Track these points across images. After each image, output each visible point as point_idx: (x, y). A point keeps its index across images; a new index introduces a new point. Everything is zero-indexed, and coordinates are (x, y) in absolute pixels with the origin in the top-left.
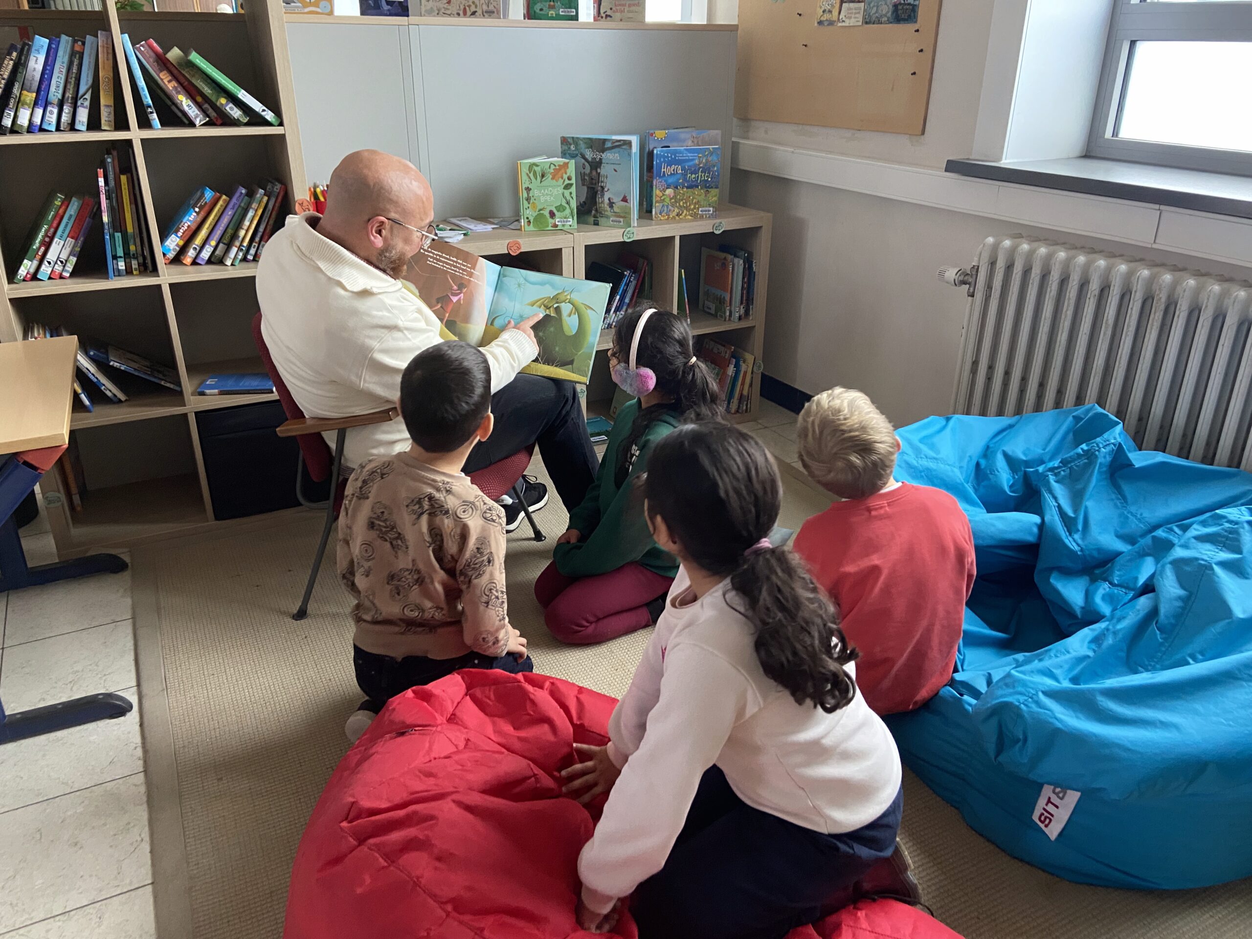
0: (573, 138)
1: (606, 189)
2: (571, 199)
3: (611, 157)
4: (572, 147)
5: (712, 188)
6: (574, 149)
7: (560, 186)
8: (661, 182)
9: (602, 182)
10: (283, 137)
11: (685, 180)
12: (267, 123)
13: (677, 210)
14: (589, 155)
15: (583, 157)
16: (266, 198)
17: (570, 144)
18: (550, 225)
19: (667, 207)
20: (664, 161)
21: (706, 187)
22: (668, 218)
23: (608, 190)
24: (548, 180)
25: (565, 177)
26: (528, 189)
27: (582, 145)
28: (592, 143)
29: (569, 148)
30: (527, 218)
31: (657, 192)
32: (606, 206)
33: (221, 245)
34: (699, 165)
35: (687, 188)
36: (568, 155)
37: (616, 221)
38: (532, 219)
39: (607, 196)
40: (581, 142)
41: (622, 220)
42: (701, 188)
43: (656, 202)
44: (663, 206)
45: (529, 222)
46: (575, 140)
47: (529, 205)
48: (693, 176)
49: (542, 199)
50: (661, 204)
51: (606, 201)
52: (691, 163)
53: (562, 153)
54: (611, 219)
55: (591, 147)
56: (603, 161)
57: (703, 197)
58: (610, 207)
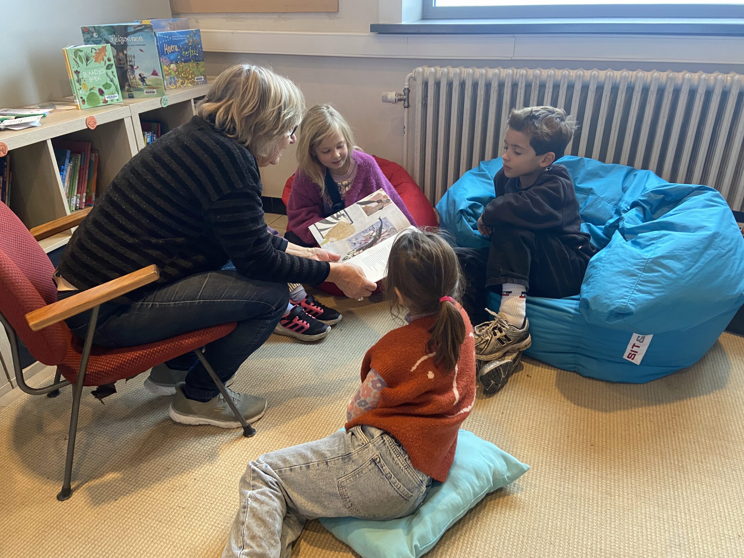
0: (94, 27)
1: (135, 67)
2: (114, 77)
3: (135, 40)
4: (95, 35)
5: (200, 61)
7: (103, 67)
8: (166, 59)
11: (182, 56)
13: (181, 81)
14: (113, 39)
15: (108, 42)
17: (93, 33)
18: (101, 101)
19: (174, 78)
20: (165, 42)
21: (197, 61)
22: (176, 87)
23: (138, 67)
24: (92, 63)
25: (106, 58)
26: (77, 72)
27: (105, 33)
28: (113, 30)
29: (92, 36)
30: (82, 98)
31: (164, 67)
34: (188, 44)
35: (184, 62)
36: (91, 42)
37: (151, 92)
38: (85, 98)
40: (103, 30)
42: (193, 62)
43: (166, 75)
44: (171, 78)
45: (84, 101)
47: (81, 86)
48: (187, 53)
49: (91, 80)
50: (169, 77)
52: (183, 43)
53: (84, 41)
54: (145, 91)
55: (114, 33)
56: (128, 44)
57: (196, 68)
58: (142, 81)
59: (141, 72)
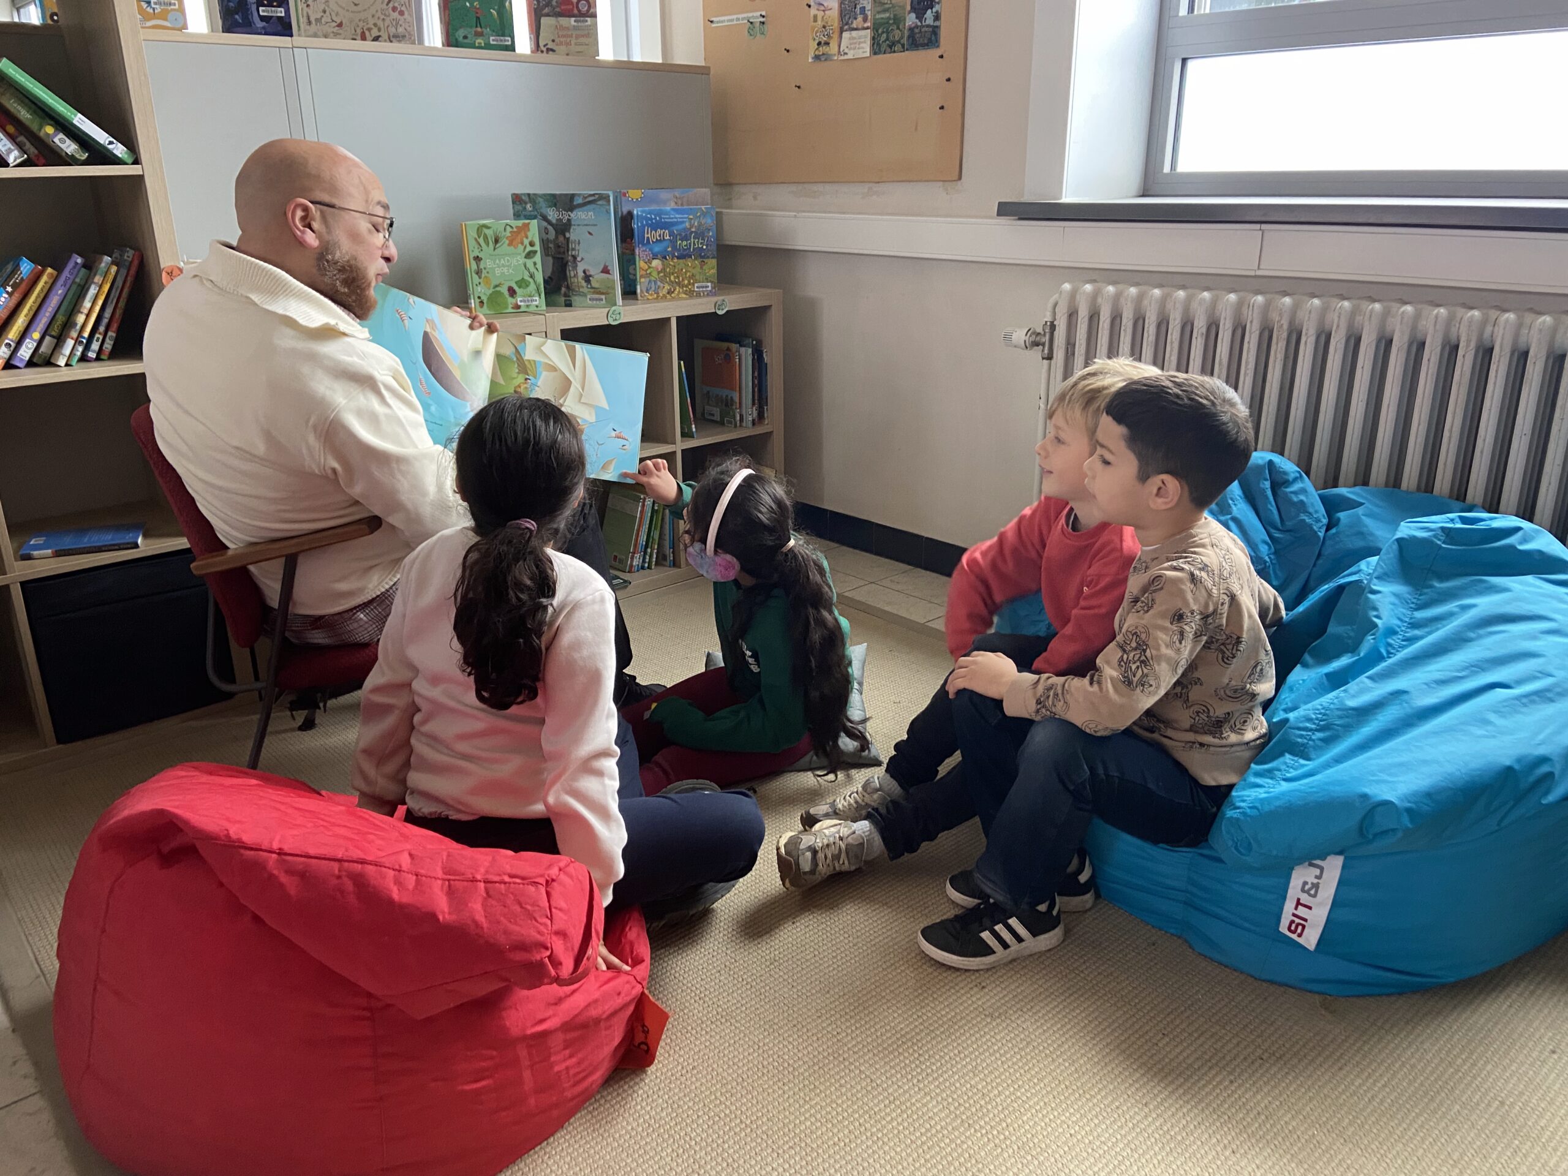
0: (529, 195)
1: (579, 259)
2: (536, 272)
3: (584, 217)
4: (529, 207)
5: (708, 257)
7: (520, 254)
8: (645, 251)
9: (573, 249)
10: (140, 178)
11: (674, 248)
12: (115, 161)
13: (667, 287)
14: (553, 215)
15: (545, 218)
16: (114, 269)
17: (526, 203)
18: (511, 306)
19: (655, 282)
20: (647, 224)
21: (702, 257)
22: (658, 297)
23: (582, 259)
24: (504, 247)
25: (526, 242)
26: (477, 259)
27: (542, 203)
28: (554, 200)
29: (525, 208)
30: (479, 298)
31: (641, 264)
32: (580, 279)
33: (48, 338)
34: (691, 228)
35: (678, 258)
36: (523, 217)
37: (597, 300)
38: (484, 298)
39: (581, 267)
40: (541, 200)
41: (603, 297)
42: (695, 259)
43: (641, 277)
44: (650, 281)
45: (482, 302)
46: (533, 198)
47: (481, 281)
48: (685, 243)
49: (498, 272)
50: (648, 279)
51: (581, 274)
52: (680, 227)
53: (514, 215)
54: (589, 297)
55: (555, 205)
56: (573, 223)
57: (698, 269)
58: (586, 281)
59: (586, 267)
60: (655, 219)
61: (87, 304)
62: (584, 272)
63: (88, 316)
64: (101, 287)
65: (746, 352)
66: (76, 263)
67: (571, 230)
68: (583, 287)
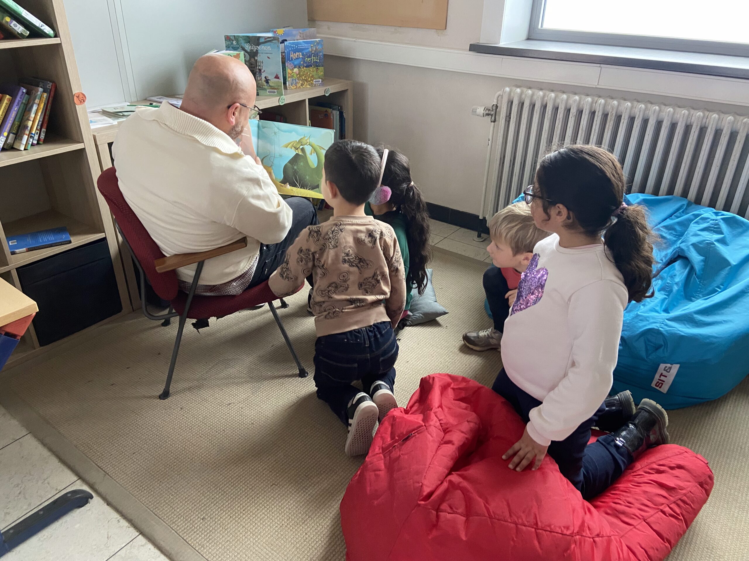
0: (234, 36)
1: (262, 71)
3: (265, 49)
4: (234, 42)
5: (320, 66)
6: (235, 44)
8: (291, 64)
9: (259, 66)
10: (58, 46)
11: (304, 62)
12: (46, 36)
13: (301, 82)
14: (248, 47)
15: (244, 49)
16: (45, 95)
17: (233, 41)
19: (295, 80)
20: (291, 50)
21: (317, 66)
22: (296, 87)
23: (264, 71)
27: (242, 42)
28: (249, 40)
29: (232, 43)
31: (288, 71)
33: (11, 135)
34: (312, 51)
35: (306, 67)
36: (231, 48)
37: (272, 92)
39: (263, 75)
40: (241, 39)
41: (276, 91)
42: (314, 67)
43: (289, 77)
44: (293, 80)
46: (236, 38)
48: (309, 59)
51: (264, 79)
52: (307, 51)
53: (226, 47)
54: (268, 90)
55: (249, 42)
56: (259, 52)
57: (315, 72)
58: (266, 83)
59: (267, 75)
60: (295, 47)
61: (33, 115)
62: (265, 78)
63: (34, 121)
64: (39, 105)
65: (336, 113)
66: (23, 92)
67: (258, 56)
68: (265, 85)
